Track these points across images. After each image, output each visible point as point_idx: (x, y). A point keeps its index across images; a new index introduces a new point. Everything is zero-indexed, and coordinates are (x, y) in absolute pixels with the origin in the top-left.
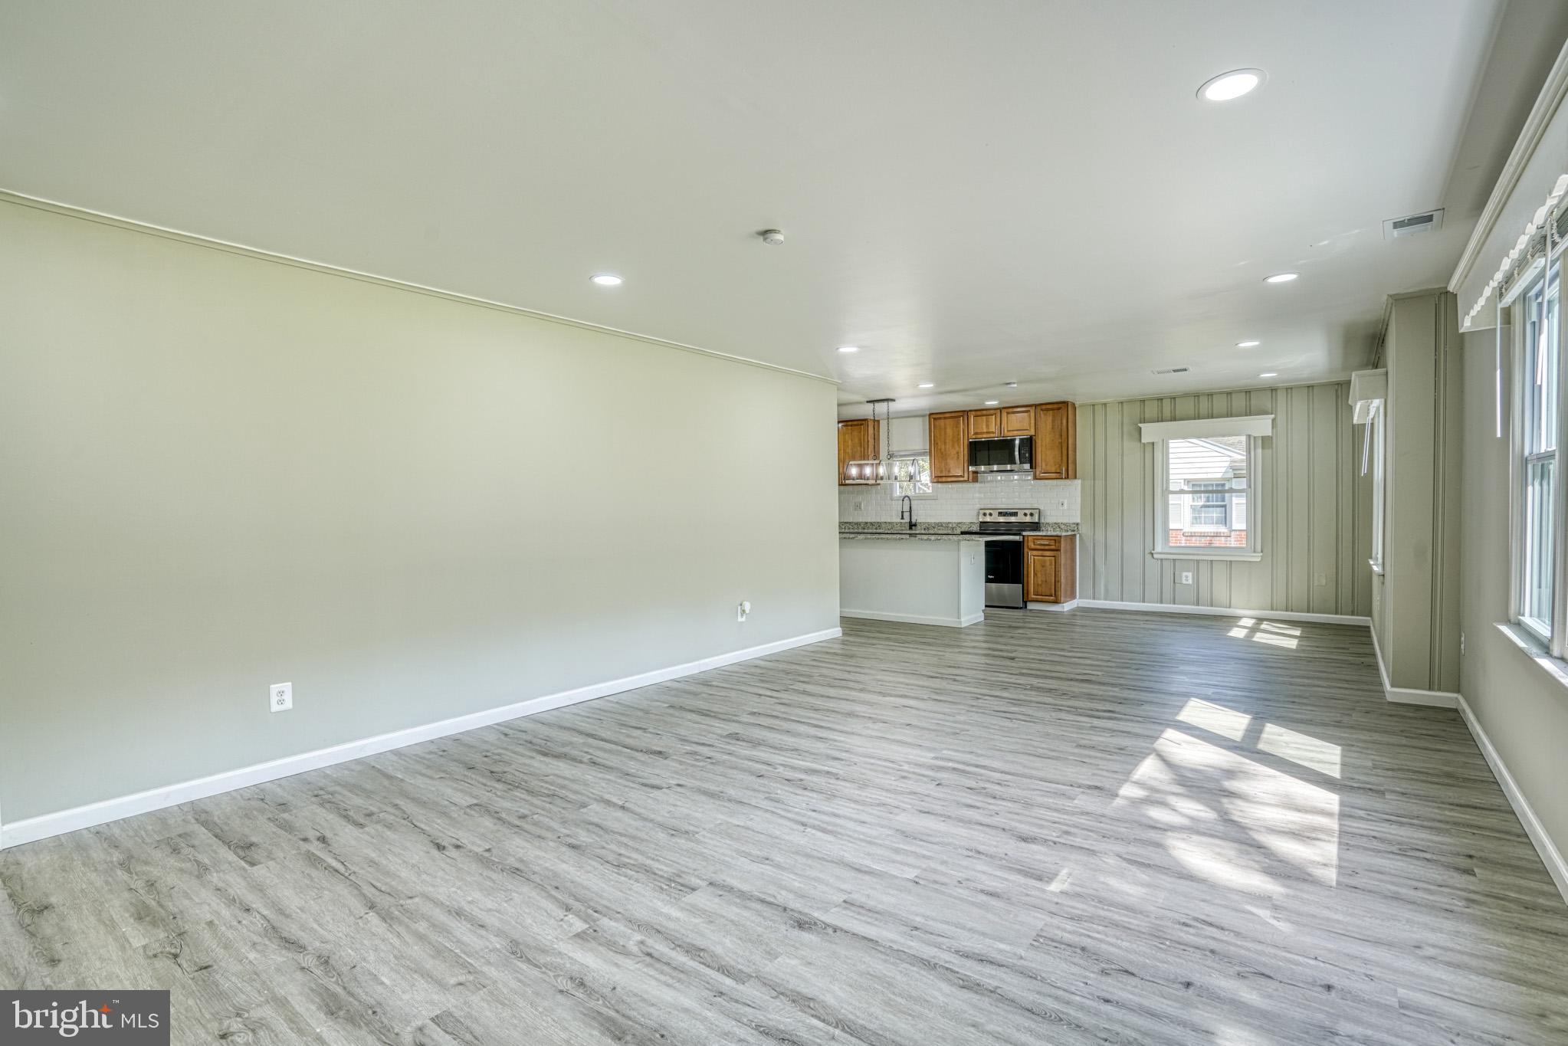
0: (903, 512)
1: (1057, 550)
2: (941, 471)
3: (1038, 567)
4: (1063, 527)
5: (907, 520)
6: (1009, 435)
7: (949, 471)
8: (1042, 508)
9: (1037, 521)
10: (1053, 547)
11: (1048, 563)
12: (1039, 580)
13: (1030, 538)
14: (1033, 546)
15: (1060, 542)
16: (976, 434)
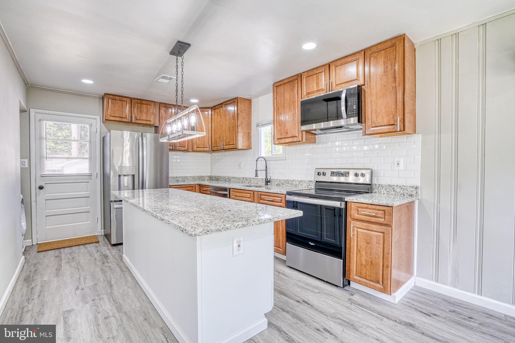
0: (256, 171)
1: (386, 225)
2: (281, 134)
3: (363, 244)
4: (398, 190)
5: (262, 175)
6: (336, 90)
7: (287, 133)
8: (375, 168)
9: (368, 181)
10: (382, 220)
11: (374, 240)
12: (364, 258)
13: (353, 205)
14: (357, 216)
15: (391, 215)
16: (308, 94)
